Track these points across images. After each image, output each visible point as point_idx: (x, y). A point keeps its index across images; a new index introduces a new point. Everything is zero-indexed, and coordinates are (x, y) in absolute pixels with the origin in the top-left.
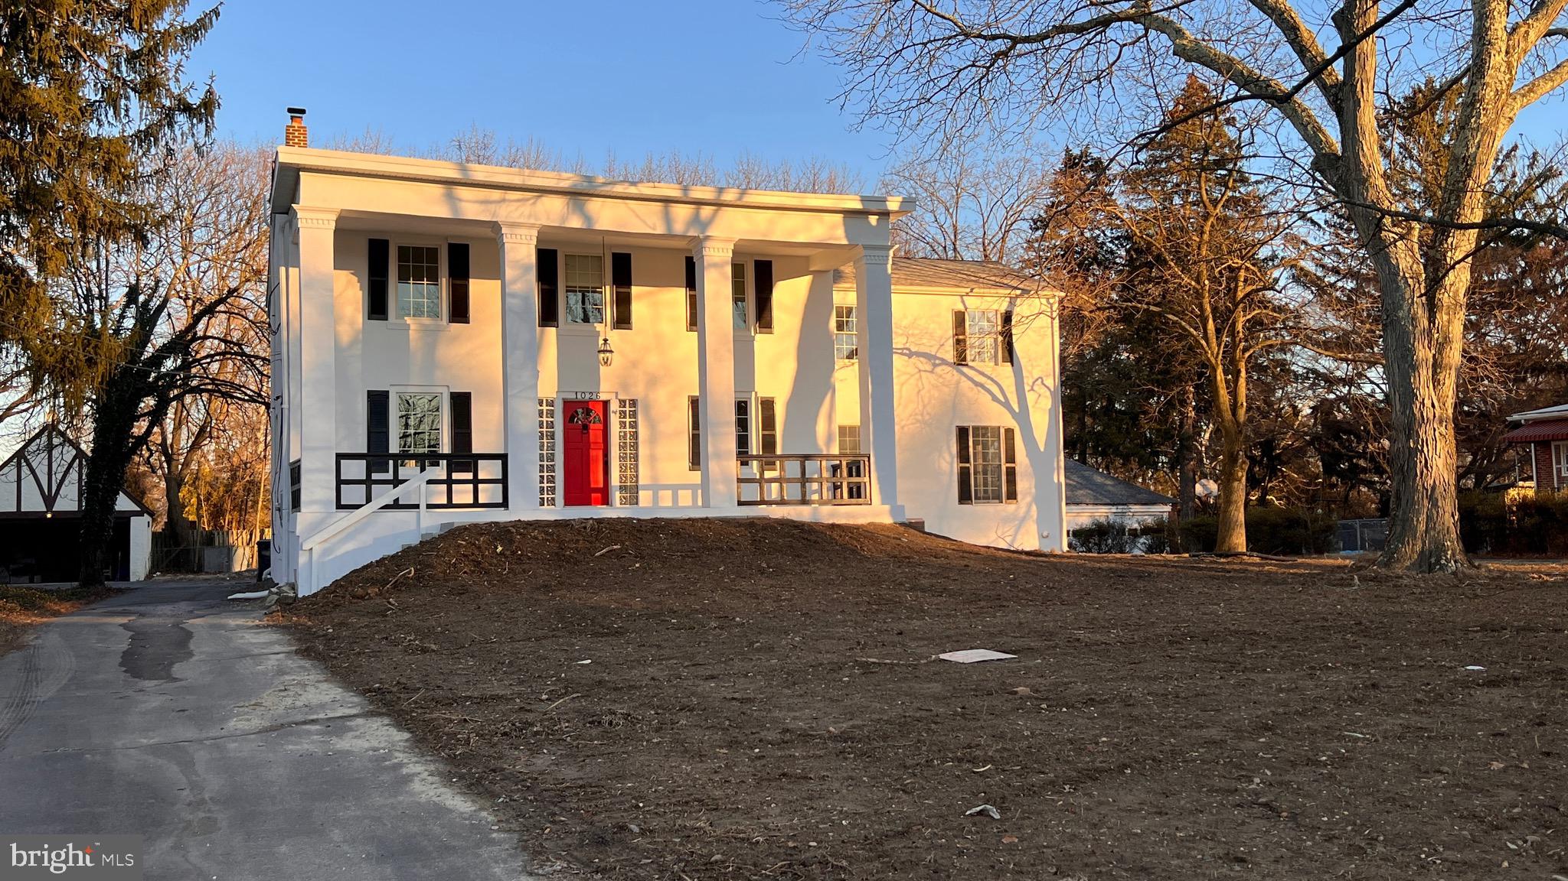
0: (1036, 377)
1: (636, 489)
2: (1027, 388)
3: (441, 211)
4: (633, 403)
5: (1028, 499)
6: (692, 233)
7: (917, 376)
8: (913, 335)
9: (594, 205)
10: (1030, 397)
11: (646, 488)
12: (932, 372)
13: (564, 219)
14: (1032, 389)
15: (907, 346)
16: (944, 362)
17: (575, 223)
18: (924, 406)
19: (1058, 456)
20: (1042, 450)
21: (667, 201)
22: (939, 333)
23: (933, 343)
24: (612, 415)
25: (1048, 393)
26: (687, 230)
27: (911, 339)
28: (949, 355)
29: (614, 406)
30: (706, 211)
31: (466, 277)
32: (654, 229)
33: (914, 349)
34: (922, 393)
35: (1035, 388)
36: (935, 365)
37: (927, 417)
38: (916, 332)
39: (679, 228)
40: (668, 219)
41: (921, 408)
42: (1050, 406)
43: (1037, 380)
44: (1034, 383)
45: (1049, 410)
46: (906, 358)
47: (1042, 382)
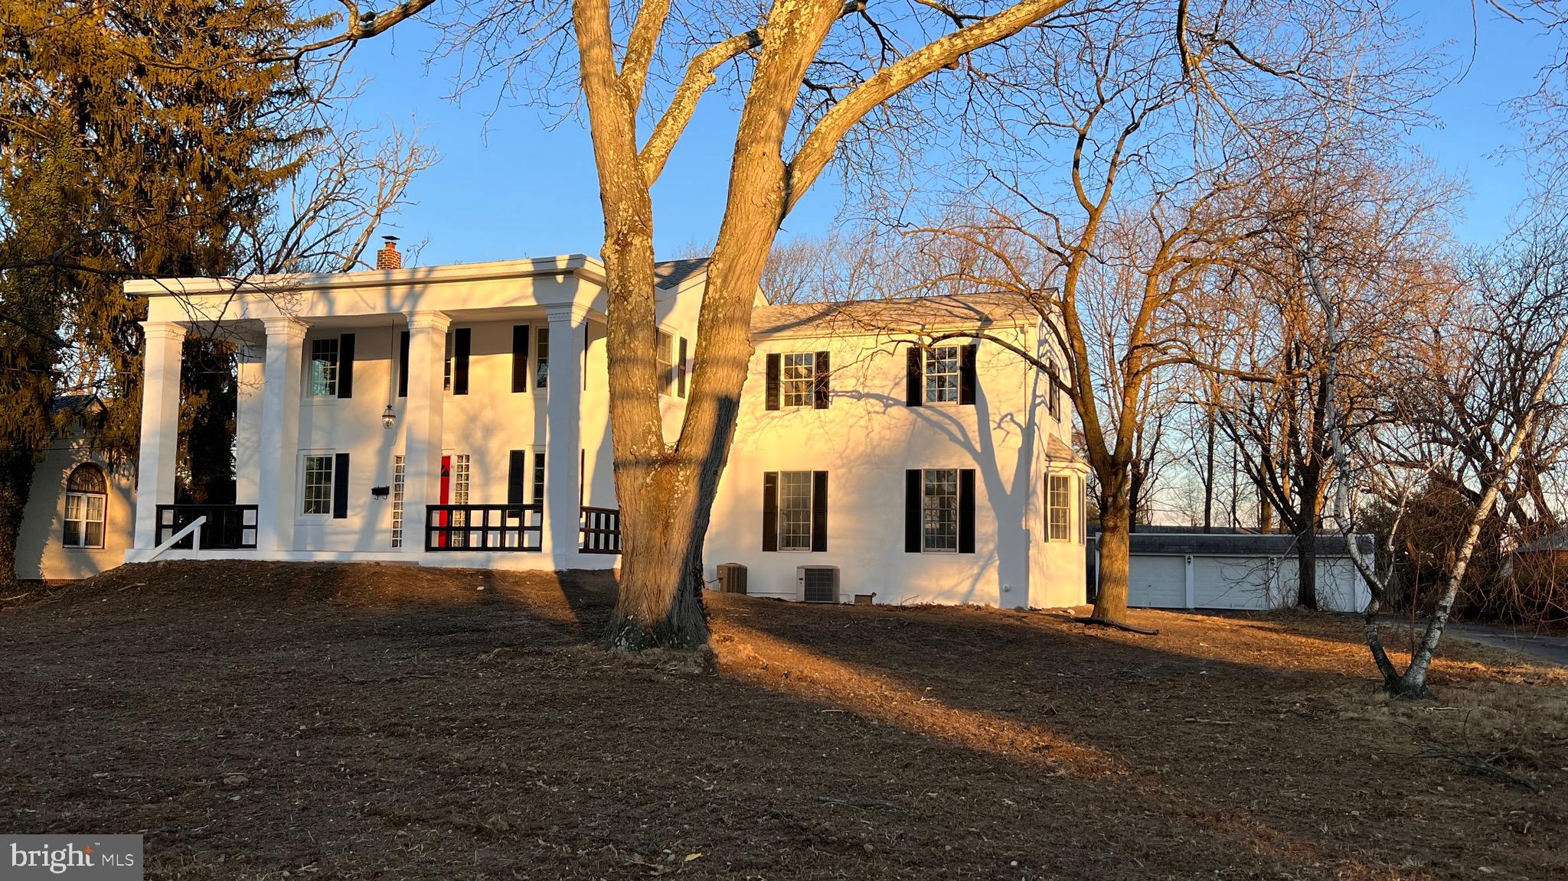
0: (1004, 414)
2: (992, 425)
4: (468, 458)
5: (989, 551)
7: (867, 418)
8: (862, 377)
9: (337, 296)
10: (996, 436)
12: (884, 413)
13: (311, 308)
14: (999, 427)
15: (857, 387)
16: (897, 402)
17: (319, 312)
18: (873, 448)
20: (1009, 493)
21: (390, 285)
22: (893, 373)
23: (885, 383)
24: (451, 469)
26: (402, 308)
27: (864, 384)
28: (902, 394)
29: (454, 461)
30: (418, 287)
31: (352, 359)
32: (374, 309)
33: (864, 391)
34: (872, 435)
35: (1003, 425)
36: (887, 406)
37: (876, 459)
38: (867, 373)
39: (396, 301)
40: (388, 297)
41: (869, 450)
42: (1020, 445)
43: (1006, 416)
44: (1001, 420)
45: (1020, 449)
46: (855, 400)
47: (1012, 420)
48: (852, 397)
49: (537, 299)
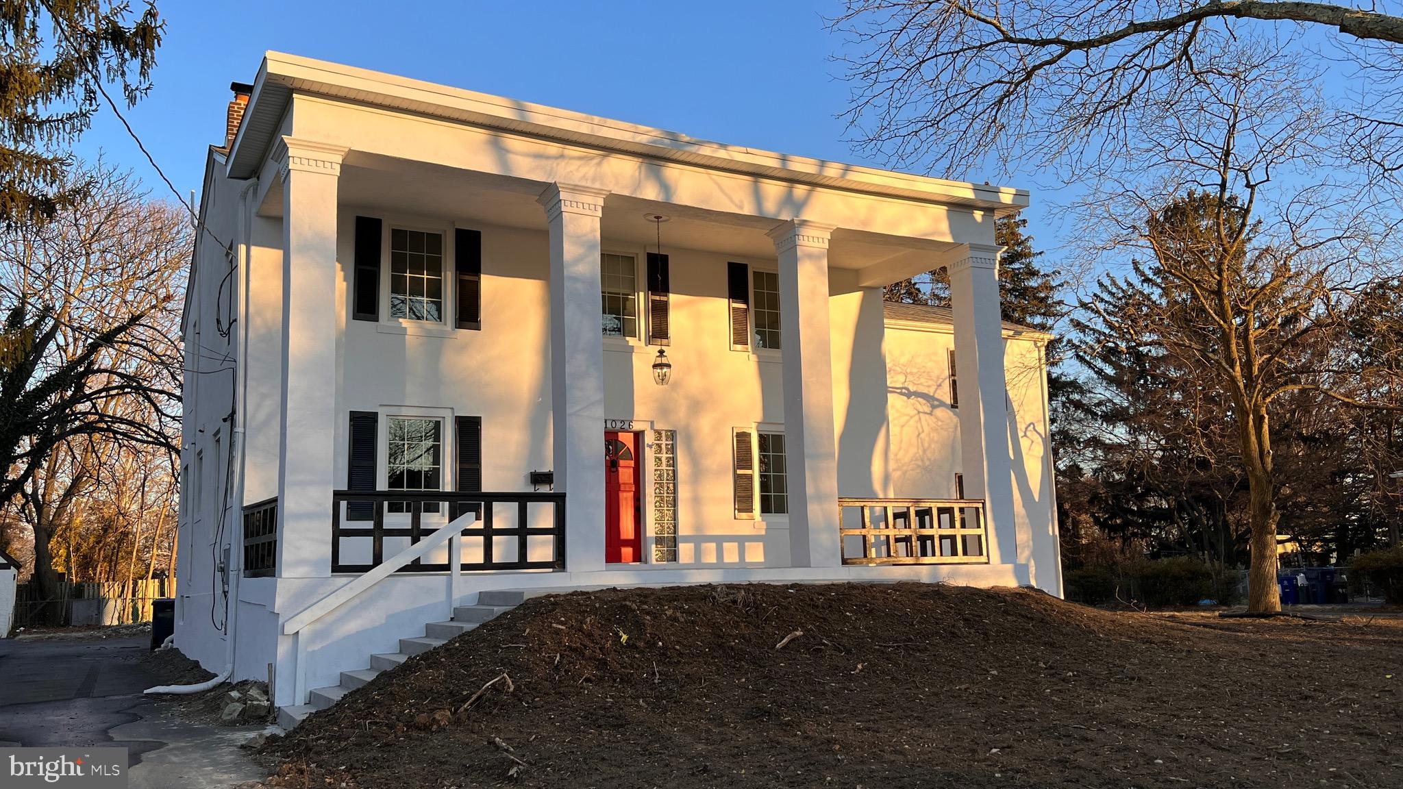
0: (1028, 423)
1: (674, 541)
2: (1021, 434)
3: (484, 163)
4: (672, 435)
5: (1027, 553)
6: (785, 216)
7: (917, 417)
8: (911, 373)
9: (673, 172)
10: (1024, 443)
11: (687, 539)
12: (931, 414)
13: (638, 186)
14: (1025, 435)
15: (906, 385)
16: (942, 404)
17: (650, 193)
18: (924, 451)
19: (1052, 507)
20: (1037, 500)
21: (757, 174)
22: (936, 373)
23: (930, 383)
24: (647, 449)
25: (1040, 440)
26: (779, 212)
27: (910, 378)
28: (945, 395)
29: (649, 438)
30: (800, 190)
31: (477, 271)
32: (741, 207)
33: (912, 388)
34: (922, 435)
35: (1028, 434)
36: (934, 407)
37: (927, 463)
38: (915, 370)
39: (770, 207)
40: (758, 196)
41: (921, 453)
42: (1042, 454)
43: (1029, 425)
44: (1026, 428)
45: (1042, 458)
46: (905, 398)
47: (1034, 428)
48: (901, 394)
49: (954, 238)
